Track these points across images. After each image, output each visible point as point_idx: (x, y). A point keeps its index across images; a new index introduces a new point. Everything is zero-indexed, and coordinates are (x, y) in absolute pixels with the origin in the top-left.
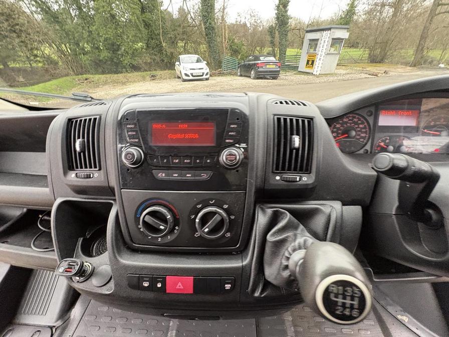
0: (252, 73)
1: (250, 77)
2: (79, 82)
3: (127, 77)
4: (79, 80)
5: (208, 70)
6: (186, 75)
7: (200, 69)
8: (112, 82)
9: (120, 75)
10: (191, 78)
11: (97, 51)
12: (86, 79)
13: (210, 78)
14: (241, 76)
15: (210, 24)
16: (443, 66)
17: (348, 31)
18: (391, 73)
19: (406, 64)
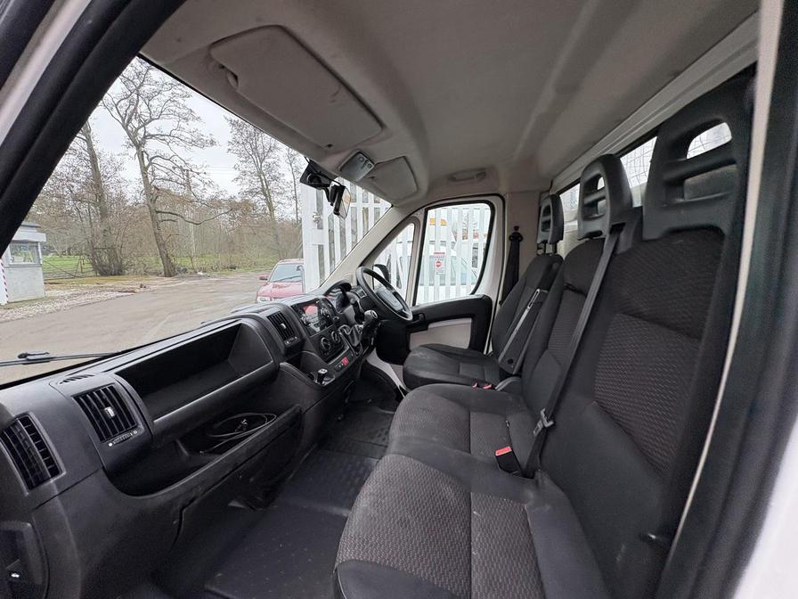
16: (201, 273)
17: (42, 232)
18: (152, 287)
19: (157, 274)
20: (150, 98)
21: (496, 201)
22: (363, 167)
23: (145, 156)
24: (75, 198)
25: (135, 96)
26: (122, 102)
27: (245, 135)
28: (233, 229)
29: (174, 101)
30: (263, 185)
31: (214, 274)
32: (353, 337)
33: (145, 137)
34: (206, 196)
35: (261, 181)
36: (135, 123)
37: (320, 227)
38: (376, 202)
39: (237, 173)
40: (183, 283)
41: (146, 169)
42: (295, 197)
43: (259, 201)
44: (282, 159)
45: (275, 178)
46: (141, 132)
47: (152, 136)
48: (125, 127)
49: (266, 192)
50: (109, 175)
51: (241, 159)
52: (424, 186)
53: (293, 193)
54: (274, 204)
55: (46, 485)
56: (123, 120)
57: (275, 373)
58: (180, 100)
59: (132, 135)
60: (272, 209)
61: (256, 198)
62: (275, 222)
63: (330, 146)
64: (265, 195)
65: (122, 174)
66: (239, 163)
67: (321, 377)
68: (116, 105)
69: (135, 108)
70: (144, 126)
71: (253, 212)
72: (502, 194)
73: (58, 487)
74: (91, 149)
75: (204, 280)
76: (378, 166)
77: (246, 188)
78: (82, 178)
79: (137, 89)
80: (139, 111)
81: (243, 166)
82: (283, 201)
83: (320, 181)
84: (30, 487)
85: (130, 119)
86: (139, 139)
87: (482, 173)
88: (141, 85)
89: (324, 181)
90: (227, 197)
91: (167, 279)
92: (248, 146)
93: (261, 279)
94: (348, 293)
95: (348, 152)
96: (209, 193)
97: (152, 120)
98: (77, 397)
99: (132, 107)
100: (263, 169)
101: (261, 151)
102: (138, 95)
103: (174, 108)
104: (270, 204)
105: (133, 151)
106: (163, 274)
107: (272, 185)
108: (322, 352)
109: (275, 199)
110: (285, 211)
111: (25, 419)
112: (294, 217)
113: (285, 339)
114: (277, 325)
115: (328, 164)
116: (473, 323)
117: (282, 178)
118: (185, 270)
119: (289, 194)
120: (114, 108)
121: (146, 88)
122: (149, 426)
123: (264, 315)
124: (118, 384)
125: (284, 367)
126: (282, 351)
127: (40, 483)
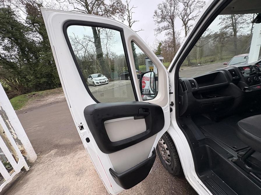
0: (129, 77)
1: (128, 79)
2: (29, 97)
3: (60, 90)
4: (29, 96)
5: (107, 79)
6: (98, 83)
7: (104, 79)
8: (51, 93)
9: (55, 89)
10: (100, 84)
11: (38, 79)
12: (34, 94)
13: (109, 83)
14: (122, 80)
15: (102, 60)
16: (199, 65)
17: (163, 57)
19: (186, 65)
20: (191, 5)
23: (187, 27)
25: (187, 7)
26: (183, 11)
28: (214, 46)
31: (204, 64)
33: (188, 21)
34: (206, 35)
35: (233, 20)
40: (193, 68)
41: (187, 32)
46: (187, 19)
47: (190, 19)
48: (183, 20)
50: (177, 37)
54: (238, 29)
56: (182, 18)
57: (228, 85)
59: (184, 22)
60: (236, 32)
61: (228, 29)
62: (237, 38)
64: (233, 26)
67: (245, 89)
70: (188, 17)
71: (225, 36)
73: (187, 92)
75: (200, 67)
79: (187, 4)
80: (187, 12)
84: (183, 91)
85: (184, 16)
86: (186, 22)
91: (188, 67)
93: (225, 64)
97: (190, 13)
98: (189, 80)
103: (198, 5)
108: (247, 82)
109: (239, 26)
111: (184, 81)
113: (233, 77)
114: (231, 73)
118: (194, 64)
120: (180, 15)
122: (198, 88)
123: (227, 70)
124: (194, 80)
125: (232, 85)
126: (232, 80)
127: (185, 91)
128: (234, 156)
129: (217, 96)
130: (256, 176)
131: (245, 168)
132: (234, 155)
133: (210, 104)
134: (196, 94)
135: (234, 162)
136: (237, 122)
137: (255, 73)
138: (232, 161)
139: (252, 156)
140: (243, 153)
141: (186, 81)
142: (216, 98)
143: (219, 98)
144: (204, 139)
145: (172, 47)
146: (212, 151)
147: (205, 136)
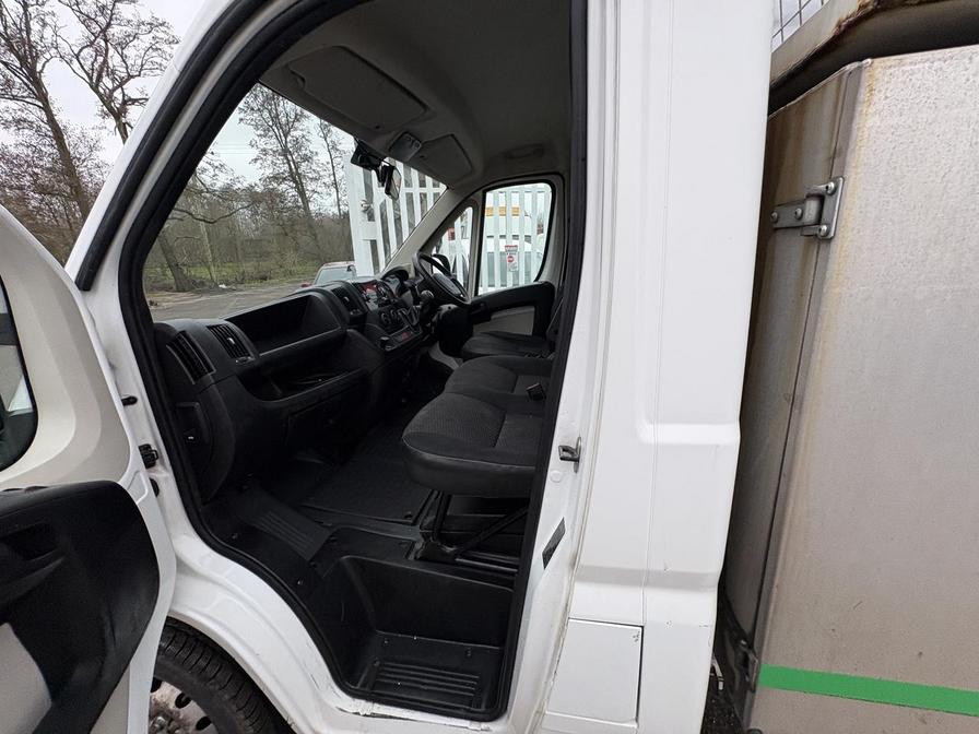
16: (223, 286)
18: (164, 304)
19: (167, 288)
20: (122, 45)
21: (556, 180)
22: (411, 146)
24: (42, 190)
25: (103, 43)
26: (86, 50)
27: (260, 99)
28: (257, 229)
29: (157, 49)
30: (290, 168)
31: (241, 287)
32: (411, 317)
33: (125, 103)
34: (219, 185)
35: (288, 162)
36: (107, 82)
37: (371, 218)
38: (434, 186)
39: (255, 153)
40: (203, 299)
42: (335, 184)
43: (289, 190)
44: (313, 131)
45: (306, 159)
46: (118, 94)
47: (134, 101)
48: (95, 88)
49: (296, 178)
50: (83, 157)
51: (259, 132)
52: (479, 166)
53: (332, 177)
54: (308, 194)
55: (205, 377)
56: (91, 79)
57: (343, 337)
58: (165, 47)
59: (107, 99)
60: (306, 201)
61: (283, 186)
62: (312, 218)
63: (377, 127)
64: (295, 182)
65: (100, 156)
66: (256, 138)
67: (384, 343)
68: (77, 56)
69: (105, 62)
70: (121, 85)
71: (281, 205)
72: (561, 172)
73: (214, 378)
74: (51, 121)
75: (229, 294)
76: (426, 145)
77: (269, 172)
78: (47, 162)
79: (104, 31)
80: (111, 65)
81: (262, 143)
82: (319, 190)
83: (369, 161)
84: (195, 379)
85: (100, 77)
86: (117, 104)
87: (540, 150)
88: (109, 25)
89: (375, 162)
90: (246, 184)
91: (181, 294)
92: (266, 114)
94: (406, 283)
95: (394, 133)
96: (221, 181)
97: (130, 77)
98: (208, 327)
99: (100, 59)
100: (289, 145)
101: (283, 120)
102: (106, 41)
103: (158, 60)
104: (302, 193)
105: (111, 122)
106: (174, 288)
107: (304, 167)
108: (384, 325)
109: (309, 186)
110: (323, 203)
111: (183, 332)
112: (335, 210)
113: (349, 310)
114: (341, 298)
115: (377, 145)
116: (535, 312)
117: (315, 158)
118: (202, 284)
119: (327, 180)
120: (75, 60)
121: (116, 31)
122: (257, 356)
123: (328, 289)
124: (231, 325)
125: (351, 333)
126: (348, 320)
127: (201, 376)
128: (414, 543)
129: (324, 378)
130: (467, 559)
131: (445, 554)
132: (414, 539)
133: (310, 409)
134: (254, 380)
135: (421, 559)
136: (400, 439)
137: (388, 302)
138: (415, 558)
139: (448, 513)
140: (430, 519)
141: (198, 331)
142: (325, 385)
143: (332, 381)
144: (327, 541)
145: (68, 198)
146: (361, 566)
147: (327, 527)
